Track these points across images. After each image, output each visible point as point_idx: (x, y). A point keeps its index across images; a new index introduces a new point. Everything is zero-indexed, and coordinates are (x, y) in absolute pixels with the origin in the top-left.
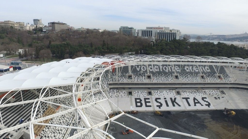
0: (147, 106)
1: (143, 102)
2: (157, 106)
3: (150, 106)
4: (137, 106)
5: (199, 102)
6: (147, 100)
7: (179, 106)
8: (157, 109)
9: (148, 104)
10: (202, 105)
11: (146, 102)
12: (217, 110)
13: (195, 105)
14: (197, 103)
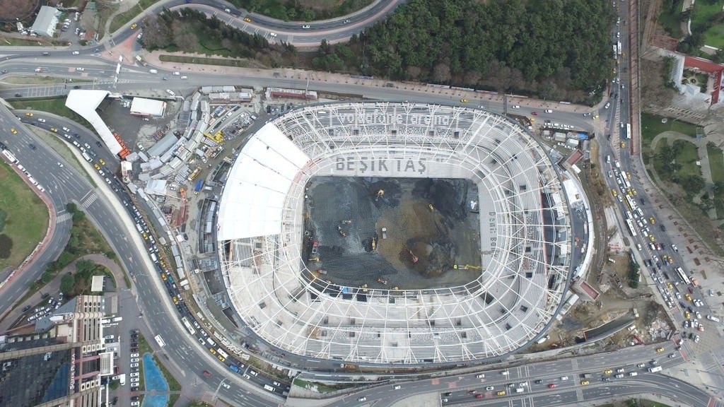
0: (349, 169)
1: (345, 162)
2: (361, 169)
3: (352, 169)
4: (338, 169)
5: (412, 167)
6: (351, 161)
7: (387, 170)
8: (360, 174)
9: (351, 166)
10: (414, 171)
11: (349, 163)
12: (428, 178)
13: (406, 171)
14: (410, 167)
